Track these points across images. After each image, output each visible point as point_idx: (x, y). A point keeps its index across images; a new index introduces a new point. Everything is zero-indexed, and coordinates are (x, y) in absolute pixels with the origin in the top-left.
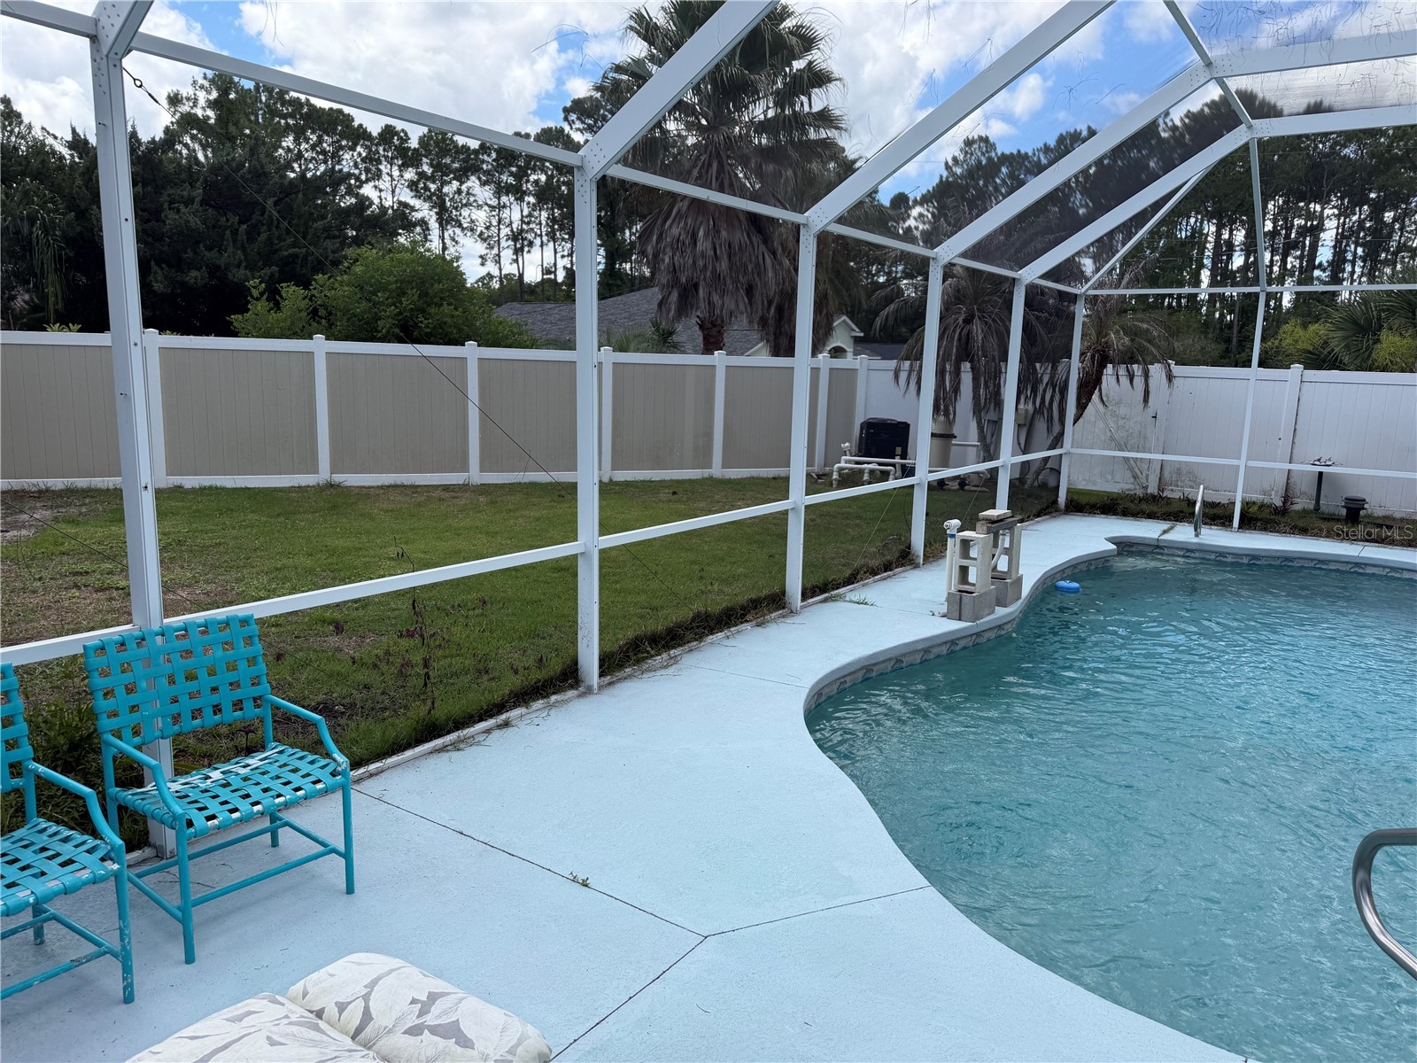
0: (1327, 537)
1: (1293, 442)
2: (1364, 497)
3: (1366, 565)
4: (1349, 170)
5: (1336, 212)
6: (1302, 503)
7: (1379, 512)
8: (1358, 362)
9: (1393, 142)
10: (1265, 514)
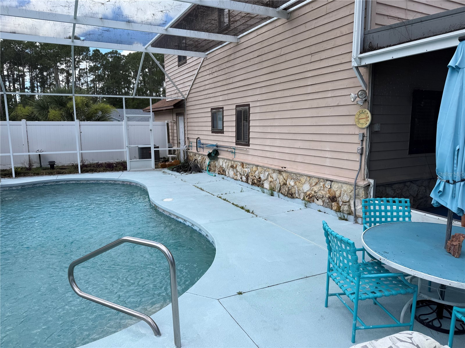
0: (46, 175)
1: (28, 146)
2: (55, 161)
3: (59, 181)
4: (29, 57)
5: (28, 70)
6: (35, 166)
7: (60, 165)
8: (44, 118)
9: (41, 50)
10: (24, 171)
